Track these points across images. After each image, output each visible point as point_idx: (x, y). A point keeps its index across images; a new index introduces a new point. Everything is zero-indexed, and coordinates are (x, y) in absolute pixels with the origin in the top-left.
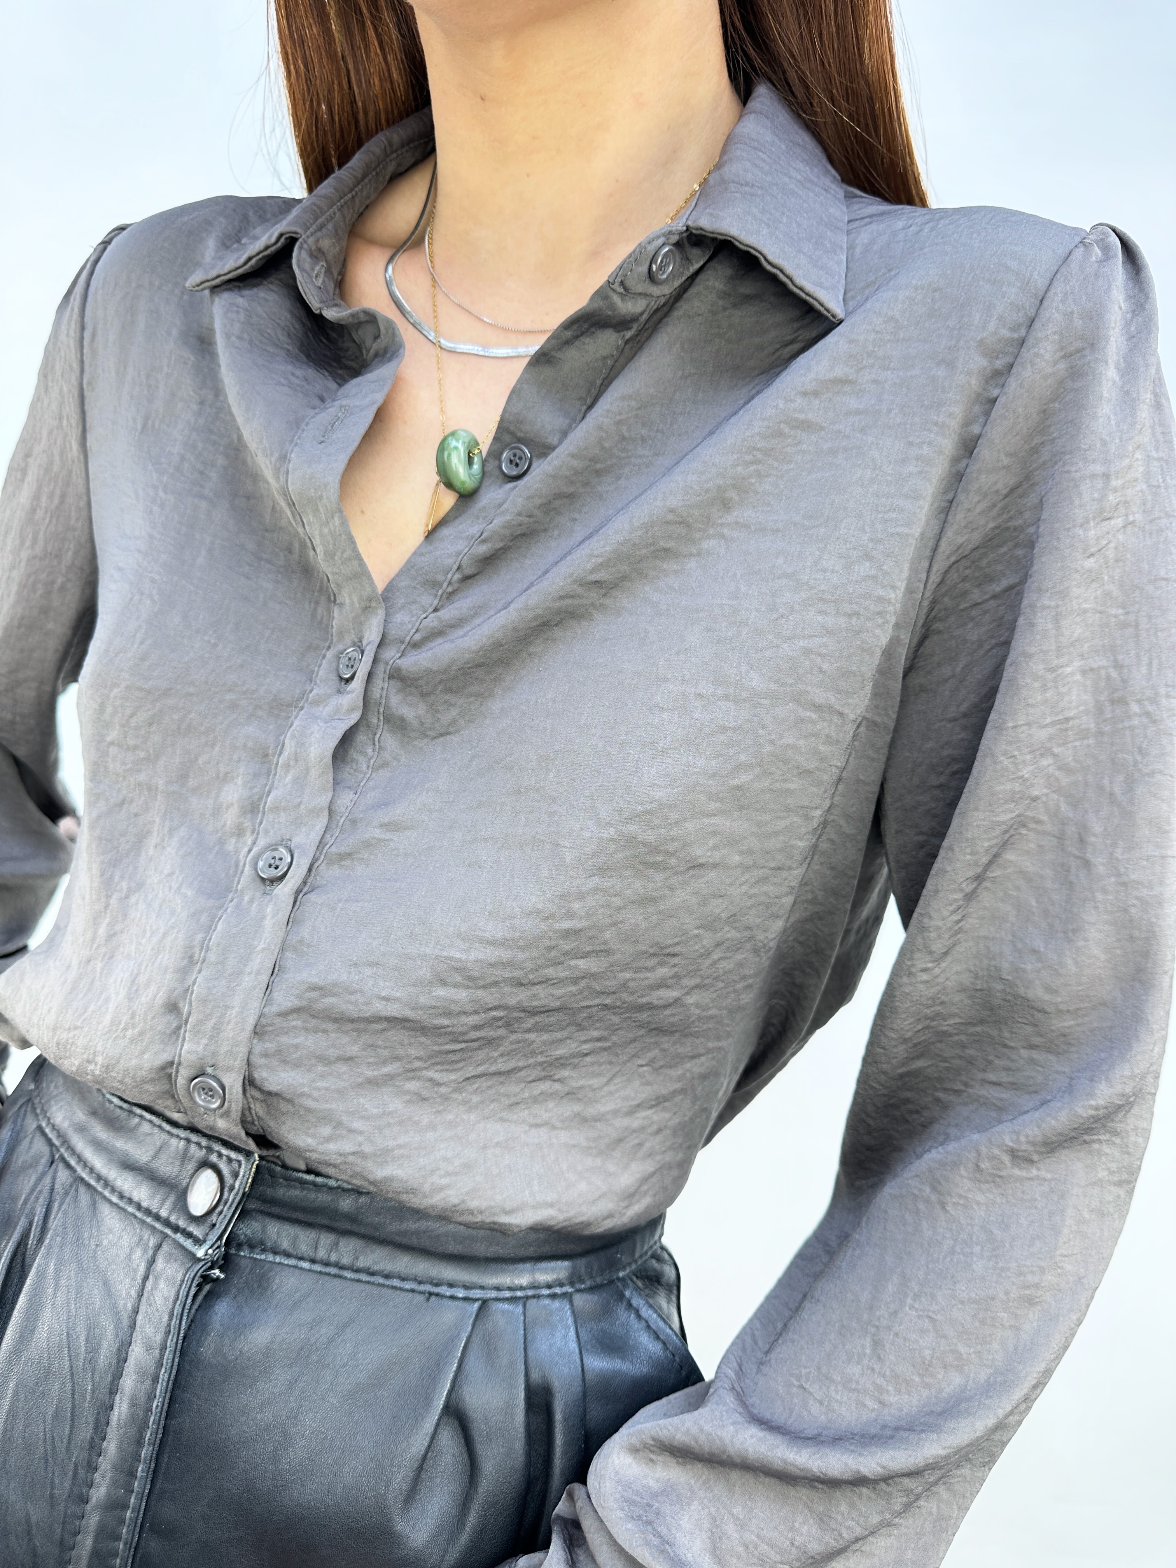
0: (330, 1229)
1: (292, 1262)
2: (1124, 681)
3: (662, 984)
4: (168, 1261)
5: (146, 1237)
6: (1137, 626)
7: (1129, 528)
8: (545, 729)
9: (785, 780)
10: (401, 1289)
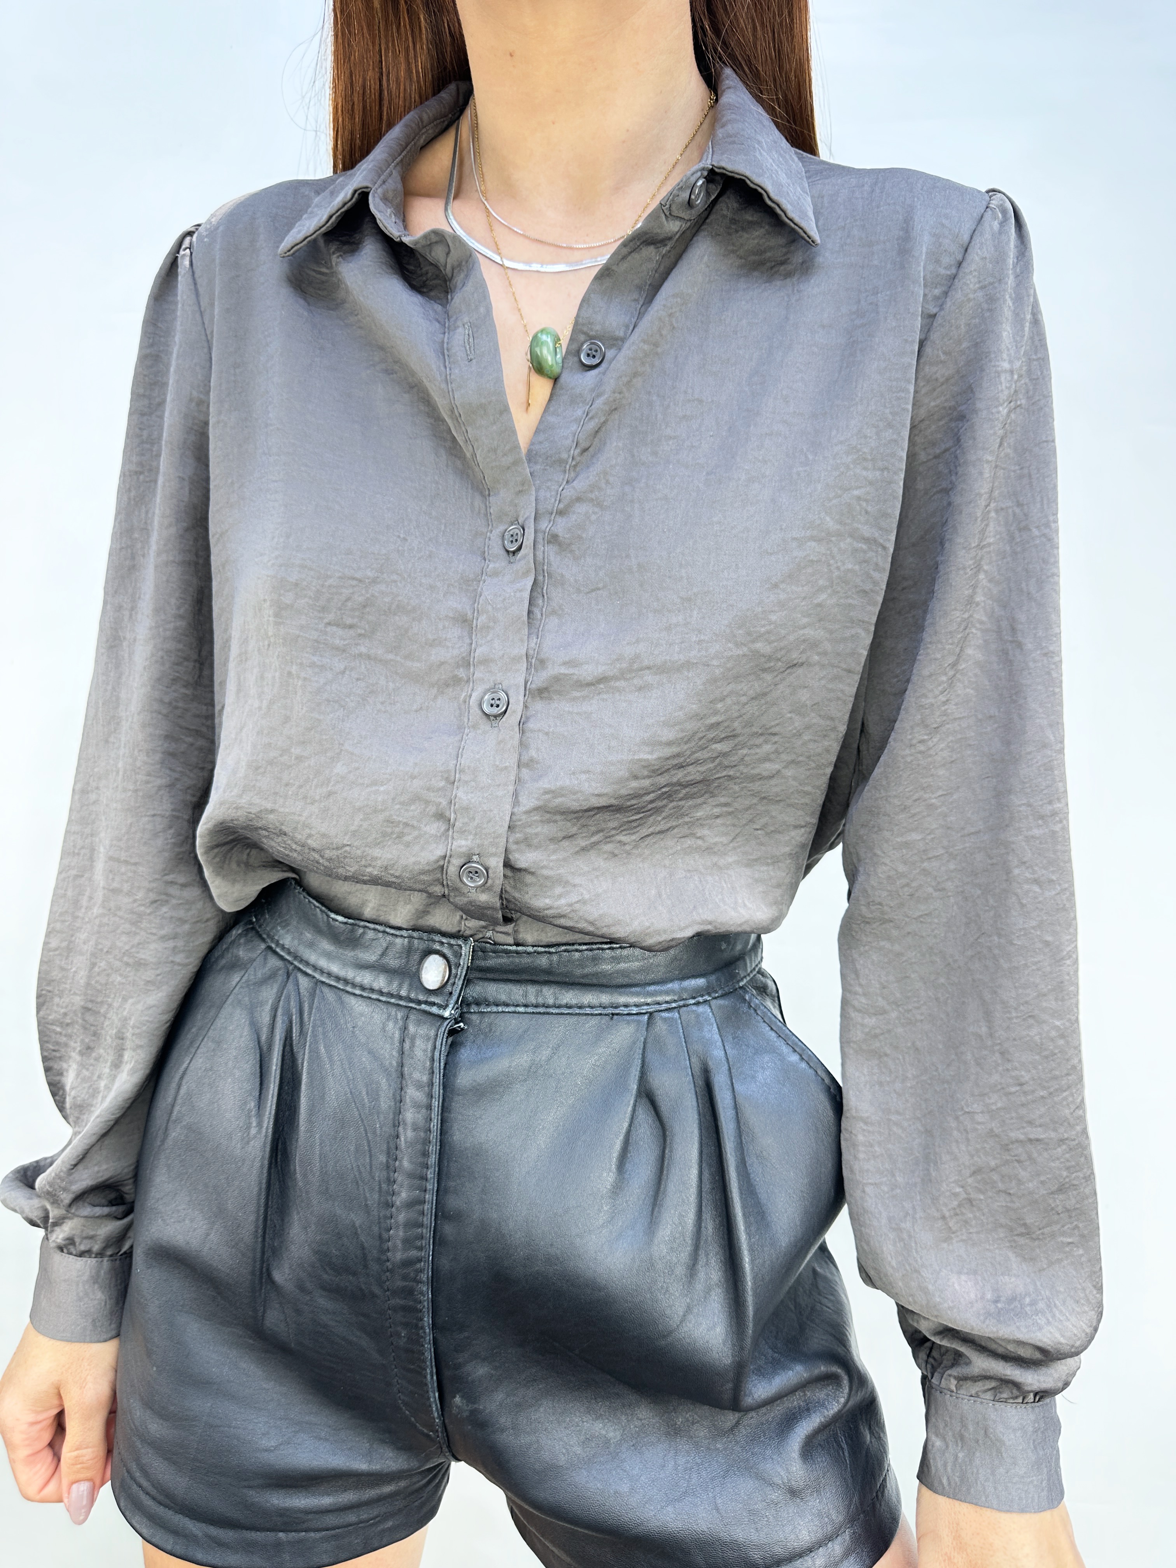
0: (533, 982)
1: (511, 1009)
2: (1025, 515)
3: (767, 759)
4: (419, 1025)
5: (393, 1013)
6: (1030, 476)
7: (1018, 410)
8: (682, 577)
9: (847, 597)
10: (592, 1015)
